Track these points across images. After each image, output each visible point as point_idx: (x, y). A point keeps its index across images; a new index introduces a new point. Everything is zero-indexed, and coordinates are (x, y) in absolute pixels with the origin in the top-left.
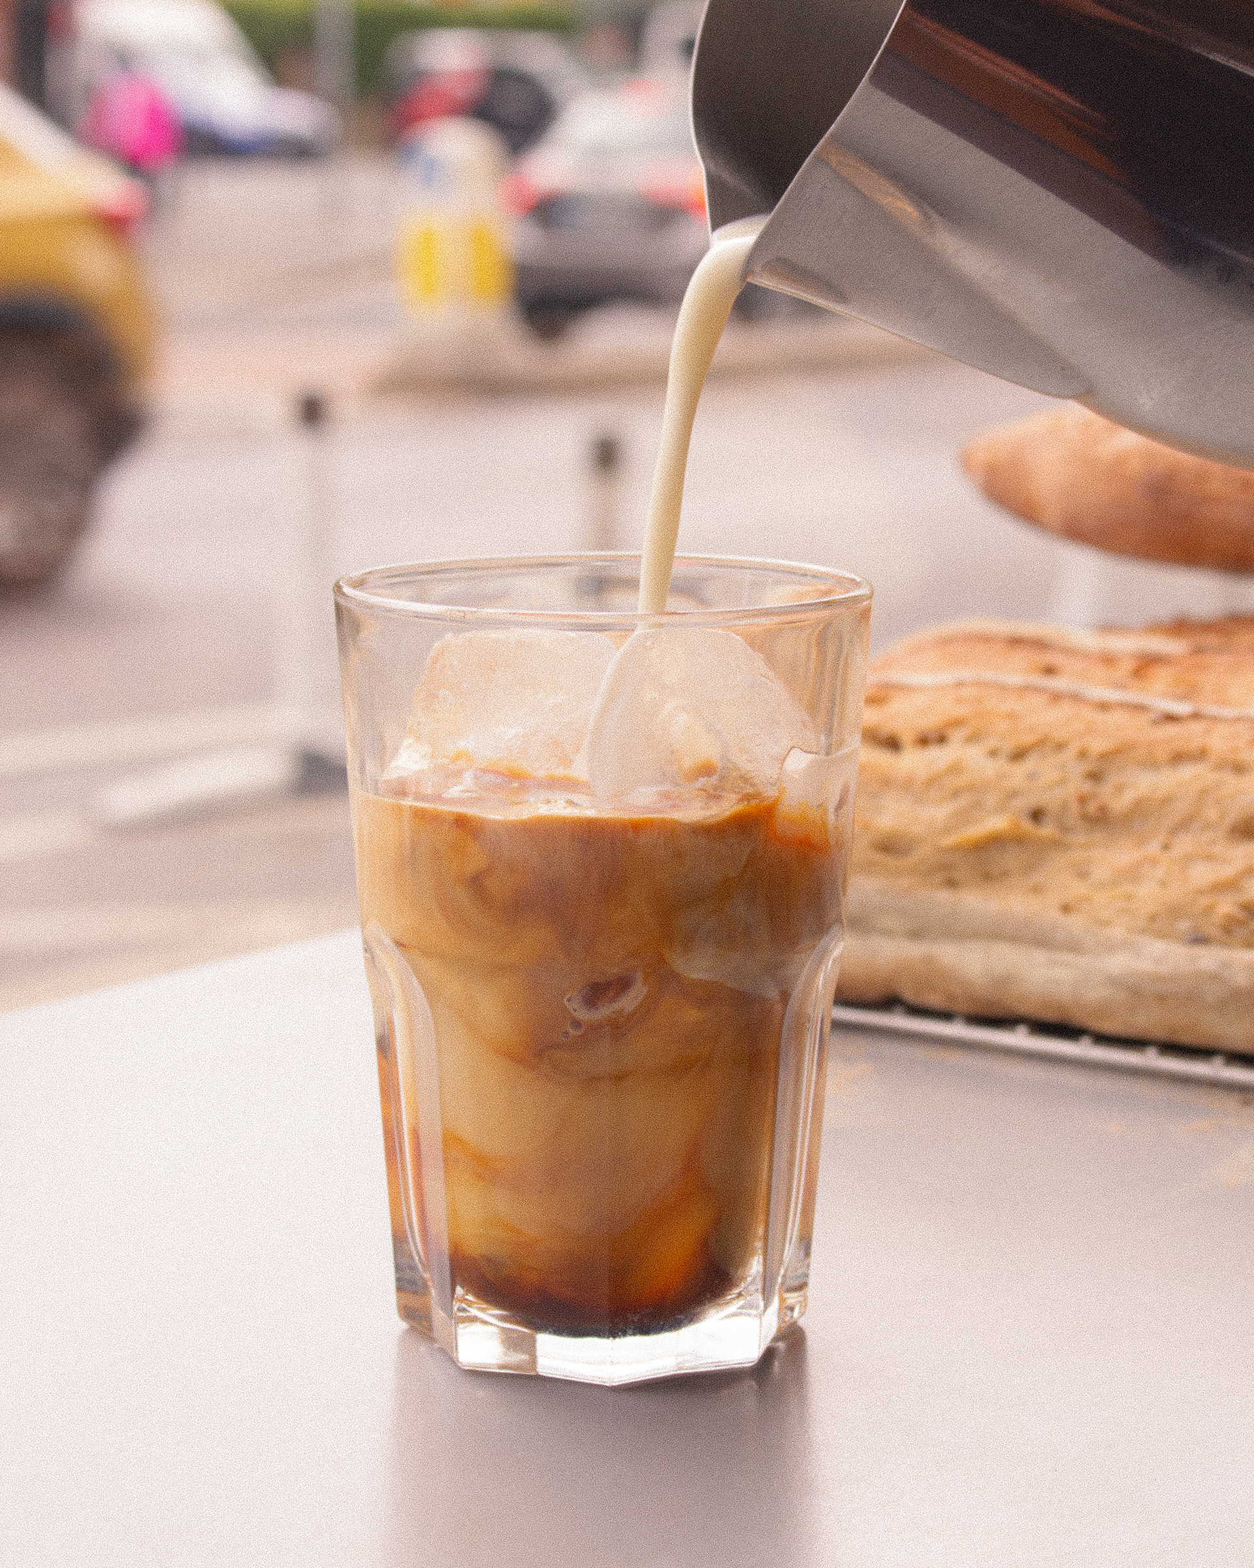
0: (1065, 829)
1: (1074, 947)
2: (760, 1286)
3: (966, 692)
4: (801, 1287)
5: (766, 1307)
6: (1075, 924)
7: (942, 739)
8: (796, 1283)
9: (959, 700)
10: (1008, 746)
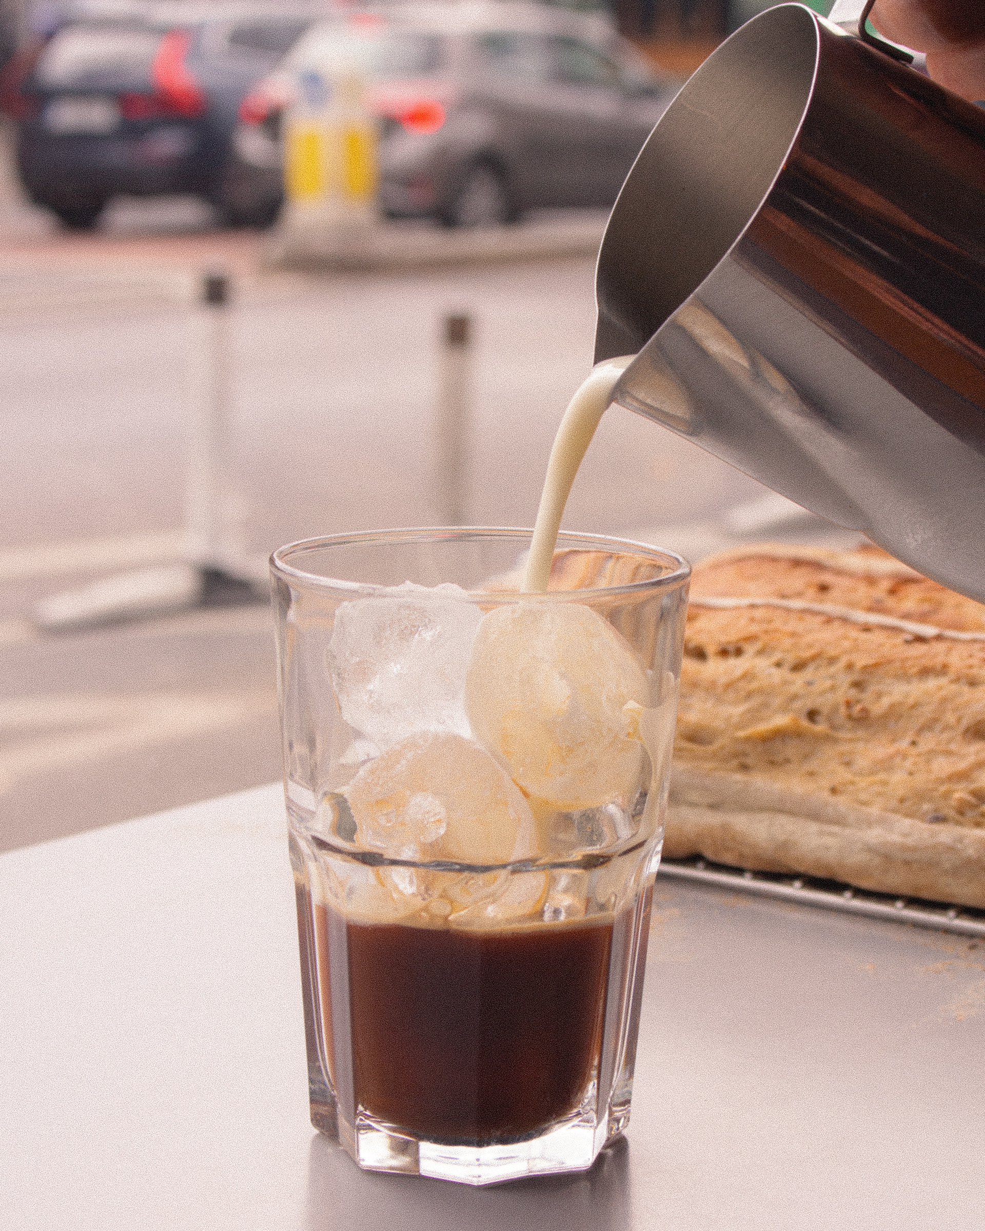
0: (833, 727)
1: (840, 821)
2: (594, 1107)
3: (758, 614)
4: (627, 1102)
5: (598, 1123)
6: (842, 803)
7: (739, 652)
8: (622, 1100)
9: (752, 620)
10: (791, 659)
